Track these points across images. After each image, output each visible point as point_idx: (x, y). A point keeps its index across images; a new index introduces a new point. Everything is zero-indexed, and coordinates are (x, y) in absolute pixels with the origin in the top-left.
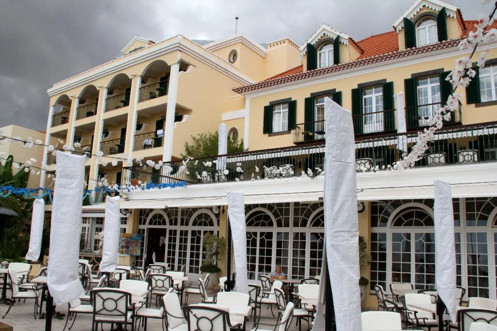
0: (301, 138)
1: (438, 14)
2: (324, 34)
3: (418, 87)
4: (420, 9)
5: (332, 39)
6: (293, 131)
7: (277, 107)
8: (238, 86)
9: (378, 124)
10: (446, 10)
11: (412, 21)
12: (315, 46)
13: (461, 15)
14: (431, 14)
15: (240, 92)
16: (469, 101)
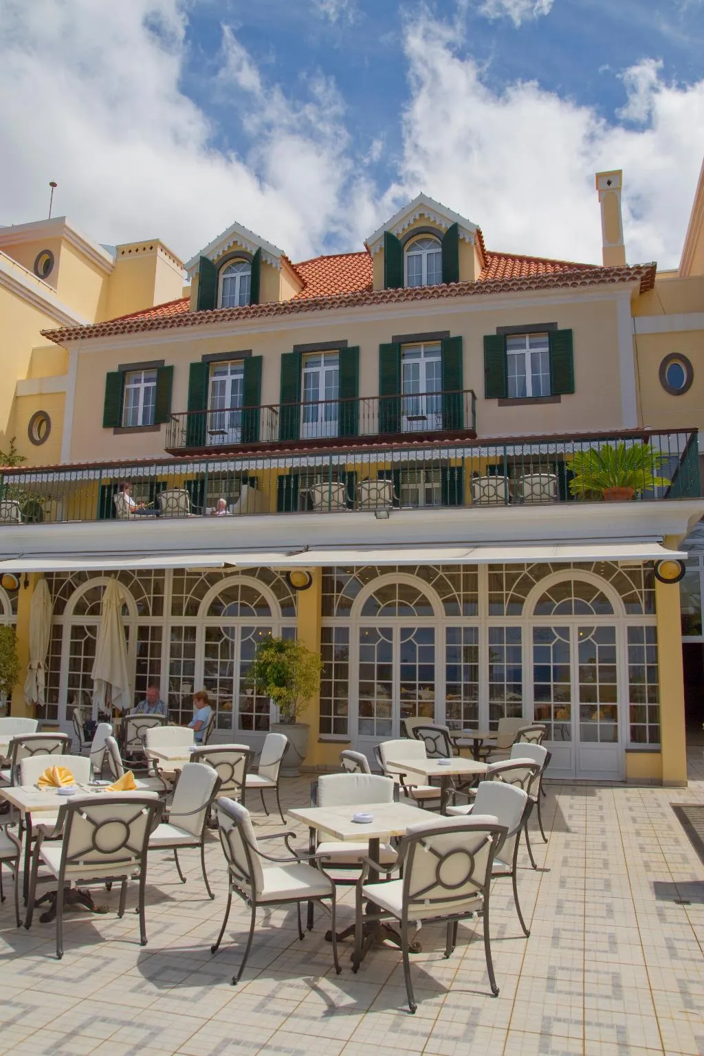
0: (181, 441)
1: (444, 232)
2: (235, 243)
3: (404, 362)
4: (415, 220)
5: (249, 254)
6: (164, 427)
7: (132, 376)
8: (53, 326)
9: (328, 422)
10: (459, 228)
11: (400, 238)
12: (215, 263)
13: (483, 242)
14: (432, 231)
15: (57, 340)
16: (489, 394)
